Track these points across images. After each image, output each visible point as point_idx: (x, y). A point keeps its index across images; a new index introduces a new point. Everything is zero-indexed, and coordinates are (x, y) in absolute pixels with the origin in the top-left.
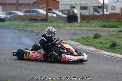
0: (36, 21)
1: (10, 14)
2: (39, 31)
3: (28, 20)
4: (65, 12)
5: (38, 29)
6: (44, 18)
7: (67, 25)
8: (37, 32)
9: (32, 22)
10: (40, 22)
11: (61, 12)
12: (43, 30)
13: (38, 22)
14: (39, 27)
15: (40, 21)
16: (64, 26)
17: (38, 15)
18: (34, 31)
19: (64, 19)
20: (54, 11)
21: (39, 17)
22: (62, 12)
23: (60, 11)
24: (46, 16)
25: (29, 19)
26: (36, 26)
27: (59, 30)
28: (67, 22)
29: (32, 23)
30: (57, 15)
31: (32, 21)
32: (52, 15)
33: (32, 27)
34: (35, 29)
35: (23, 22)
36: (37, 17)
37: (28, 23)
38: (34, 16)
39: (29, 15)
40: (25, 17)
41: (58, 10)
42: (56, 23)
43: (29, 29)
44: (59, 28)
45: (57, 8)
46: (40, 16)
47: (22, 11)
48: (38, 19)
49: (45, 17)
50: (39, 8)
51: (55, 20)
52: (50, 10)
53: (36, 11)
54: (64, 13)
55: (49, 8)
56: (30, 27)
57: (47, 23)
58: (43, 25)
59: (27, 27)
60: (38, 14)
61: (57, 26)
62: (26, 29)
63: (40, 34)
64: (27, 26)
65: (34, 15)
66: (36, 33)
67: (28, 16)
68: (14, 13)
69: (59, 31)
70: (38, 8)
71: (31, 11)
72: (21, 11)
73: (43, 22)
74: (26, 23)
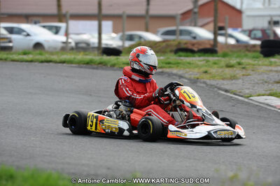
0: (189, 54)
1: (131, 38)
2: (196, 76)
3: (171, 51)
4: (255, 35)
5: (196, 70)
6: (208, 46)
7: (260, 63)
8: (193, 77)
9: (180, 56)
10: (200, 56)
11: (247, 33)
12: (206, 72)
13: (196, 55)
14: (197, 66)
15: (199, 54)
16: (254, 65)
17: (194, 41)
18: (187, 76)
19: (254, 49)
20: (230, 31)
21: (196, 46)
22: (250, 33)
23: (244, 31)
24: (212, 43)
25: (174, 48)
26: (189, 63)
27: (244, 72)
28: (262, 56)
29: (182, 58)
30: (238, 41)
31: (181, 53)
32: (226, 40)
33: (181, 65)
34: (188, 70)
35: (161, 56)
36: (193, 45)
37: (173, 58)
38: (186, 44)
39: (174, 40)
40: (164, 44)
41: (240, 30)
42: (237, 57)
43: (175, 71)
44: (244, 68)
45: (237, 25)
46: (199, 44)
47: (158, 32)
48: (196, 49)
49: (210, 44)
50: (195, 25)
51: (232, 51)
52: (221, 28)
53: (189, 33)
54: (252, 36)
55: (220, 24)
56: (178, 66)
57: (217, 58)
58: (207, 61)
59: (170, 67)
60: (195, 38)
61: (239, 64)
62: (167, 70)
63: (201, 83)
64: (169, 63)
65: (185, 42)
66: (190, 79)
67: (172, 43)
68: (140, 37)
69: (243, 75)
70: (193, 24)
71: (178, 33)
72: (155, 32)
73: (206, 55)
74: (168, 58)
